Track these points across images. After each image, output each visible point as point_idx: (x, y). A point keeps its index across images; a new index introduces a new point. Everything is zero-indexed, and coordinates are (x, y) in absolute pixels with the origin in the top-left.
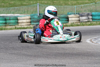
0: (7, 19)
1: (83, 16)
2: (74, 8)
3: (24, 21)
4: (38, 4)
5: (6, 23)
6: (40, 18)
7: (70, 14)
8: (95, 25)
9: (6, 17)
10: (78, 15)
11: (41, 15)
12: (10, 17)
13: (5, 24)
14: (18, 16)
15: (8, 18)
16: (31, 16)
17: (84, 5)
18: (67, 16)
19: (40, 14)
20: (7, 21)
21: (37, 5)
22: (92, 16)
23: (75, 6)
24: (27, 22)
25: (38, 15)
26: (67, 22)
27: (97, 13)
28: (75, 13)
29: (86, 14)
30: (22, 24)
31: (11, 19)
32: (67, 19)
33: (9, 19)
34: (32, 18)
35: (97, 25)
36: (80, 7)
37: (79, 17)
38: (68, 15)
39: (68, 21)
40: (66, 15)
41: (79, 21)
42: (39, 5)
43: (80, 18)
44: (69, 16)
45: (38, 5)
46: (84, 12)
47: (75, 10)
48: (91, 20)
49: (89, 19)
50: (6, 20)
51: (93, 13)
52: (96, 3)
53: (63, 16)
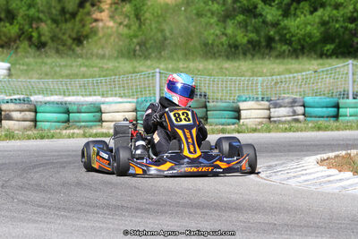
0: (70, 111)
1: (281, 106)
2: (257, 83)
3: (119, 116)
4: (158, 70)
5: (68, 121)
7: (245, 101)
9: (70, 103)
10: (267, 103)
12: (80, 104)
13: (66, 124)
14: (103, 103)
15: (74, 108)
16: (137, 102)
17: (283, 76)
18: (234, 105)
20: (71, 115)
21: (155, 72)
22: (304, 106)
23: (260, 78)
26: (234, 121)
27: (317, 99)
28: (257, 98)
29: (287, 100)
31: (83, 111)
32: (236, 114)
33: (78, 109)
34: (139, 109)
36: (272, 81)
37: (269, 109)
38: (239, 101)
39: (238, 118)
40: (234, 102)
41: (267, 120)
42: (160, 73)
43: (272, 110)
44: (242, 105)
45: (158, 75)
46: (283, 95)
47: (260, 90)
48: (301, 117)
49: (295, 113)
50: (68, 112)
51: (308, 99)
52: (315, 71)
53: (224, 104)
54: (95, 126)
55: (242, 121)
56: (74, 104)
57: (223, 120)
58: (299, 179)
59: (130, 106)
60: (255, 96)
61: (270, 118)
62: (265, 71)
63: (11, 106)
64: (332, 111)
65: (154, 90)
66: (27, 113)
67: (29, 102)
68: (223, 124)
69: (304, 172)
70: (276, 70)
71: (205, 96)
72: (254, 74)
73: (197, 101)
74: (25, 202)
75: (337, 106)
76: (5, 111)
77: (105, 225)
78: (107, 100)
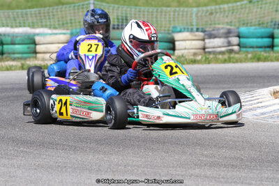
0: (4, 42)
1: (214, 37)
2: (192, 14)
3: (53, 47)
4: (92, 1)
5: (2, 53)
7: (180, 31)
8: (241, 62)
10: (201, 34)
12: (14, 36)
13: (0, 57)
14: (38, 34)
15: (8, 39)
16: (72, 34)
17: (217, 7)
18: (169, 36)
20: (5, 46)
21: (90, 4)
22: (239, 37)
23: (195, 9)
27: (252, 29)
28: (192, 29)
29: (222, 31)
31: (17, 42)
32: (171, 45)
33: (12, 41)
35: (245, 62)
36: (207, 11)
37: (203, 40)
38: (173, 32)
39: (174, 49)
40: (169, 33)
41: (202, 51)
42: (94, 4)
43: (207, 41)
44: (177, 36)
45: (92, 6)
46: (217, 26)
47: (194, 21)
48: (236, 48)
49: (229, 44)
50: (1, 44)
51: (243, 30)
52: (250, 2)
54: (30, 58)
55: (176, 52)
56: (9, 35)
58: (255, 112)
59: (64, 38)
60: (190, 27)
61: (204, 49)
64: (267, 41)
69: (260, 105)
75: (272, 37)
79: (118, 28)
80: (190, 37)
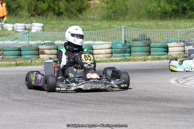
1: (190, 45)
2: (177, 33)
3: (102, 51)
4: (123, 26)
6: (126, 47)
7: (171, 42)
10: (183, 43)
11: (127, 43)
14: (94, 44)
16: (112, 44)
17: (191, 29)
18: (165, 45)
19: (125, 42)
23: (179, 30)
24: (107, 52)
25: (123, 42)
26: (167, 53)
28: (177, 41)
29: (193, 42)
30: (100, 56)
32: (166, 49)
34: (113, 47)
36: (185, 31)
37: (184, 47)
38: (167, 42)
39: (167, 51)
40: (165, 43)
44: (169, 45)
45: (123, 29)
46: (191, 39)
47: (179, 36)
53: (160, 44)
55: (169, 53)
57: (159, 53)
59: (108, 46)
61: (184, 51)
62: (181, 26)
63: (44, 47)
65: (121, 37)
66: (53, 50)
67: (54, 44)
68: (159, 55)
70: (188, 25)
71: (149, 40)
72: (175, 28)
73: (145, 43)
74: (53, 98)
76: (41, 49)
77: (96, 110)
78: (96, 43)
79: (137, 41)
80: (177, 45)
